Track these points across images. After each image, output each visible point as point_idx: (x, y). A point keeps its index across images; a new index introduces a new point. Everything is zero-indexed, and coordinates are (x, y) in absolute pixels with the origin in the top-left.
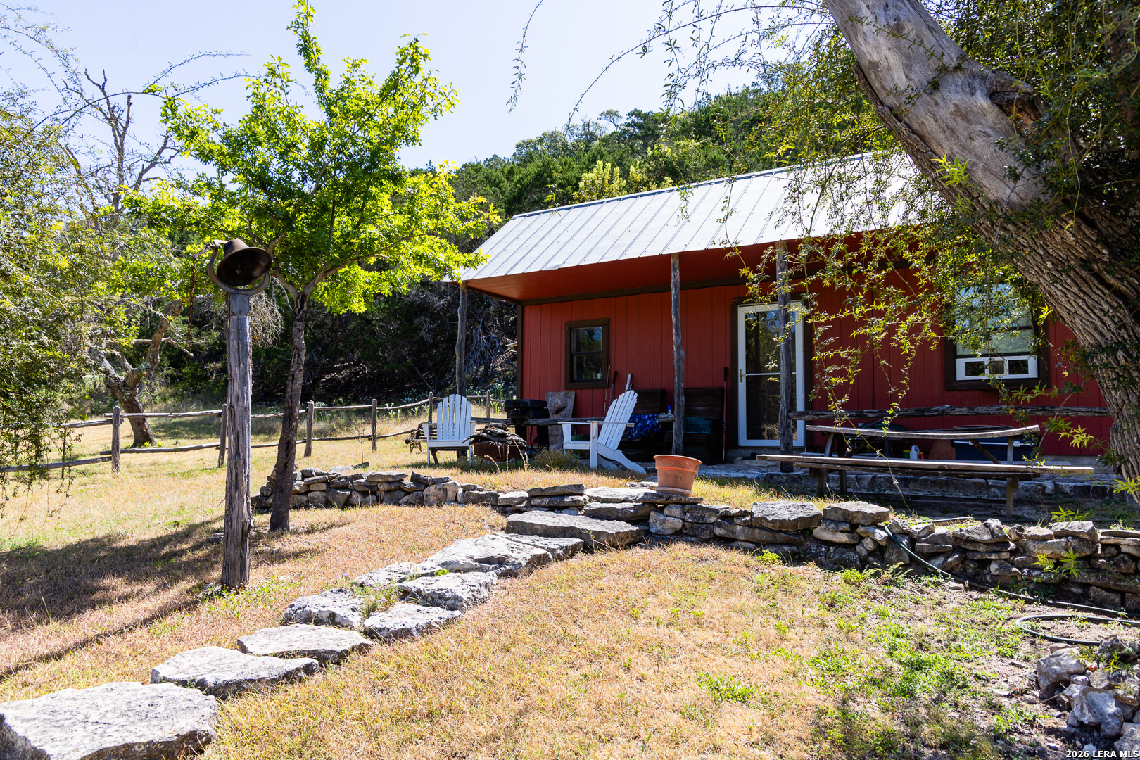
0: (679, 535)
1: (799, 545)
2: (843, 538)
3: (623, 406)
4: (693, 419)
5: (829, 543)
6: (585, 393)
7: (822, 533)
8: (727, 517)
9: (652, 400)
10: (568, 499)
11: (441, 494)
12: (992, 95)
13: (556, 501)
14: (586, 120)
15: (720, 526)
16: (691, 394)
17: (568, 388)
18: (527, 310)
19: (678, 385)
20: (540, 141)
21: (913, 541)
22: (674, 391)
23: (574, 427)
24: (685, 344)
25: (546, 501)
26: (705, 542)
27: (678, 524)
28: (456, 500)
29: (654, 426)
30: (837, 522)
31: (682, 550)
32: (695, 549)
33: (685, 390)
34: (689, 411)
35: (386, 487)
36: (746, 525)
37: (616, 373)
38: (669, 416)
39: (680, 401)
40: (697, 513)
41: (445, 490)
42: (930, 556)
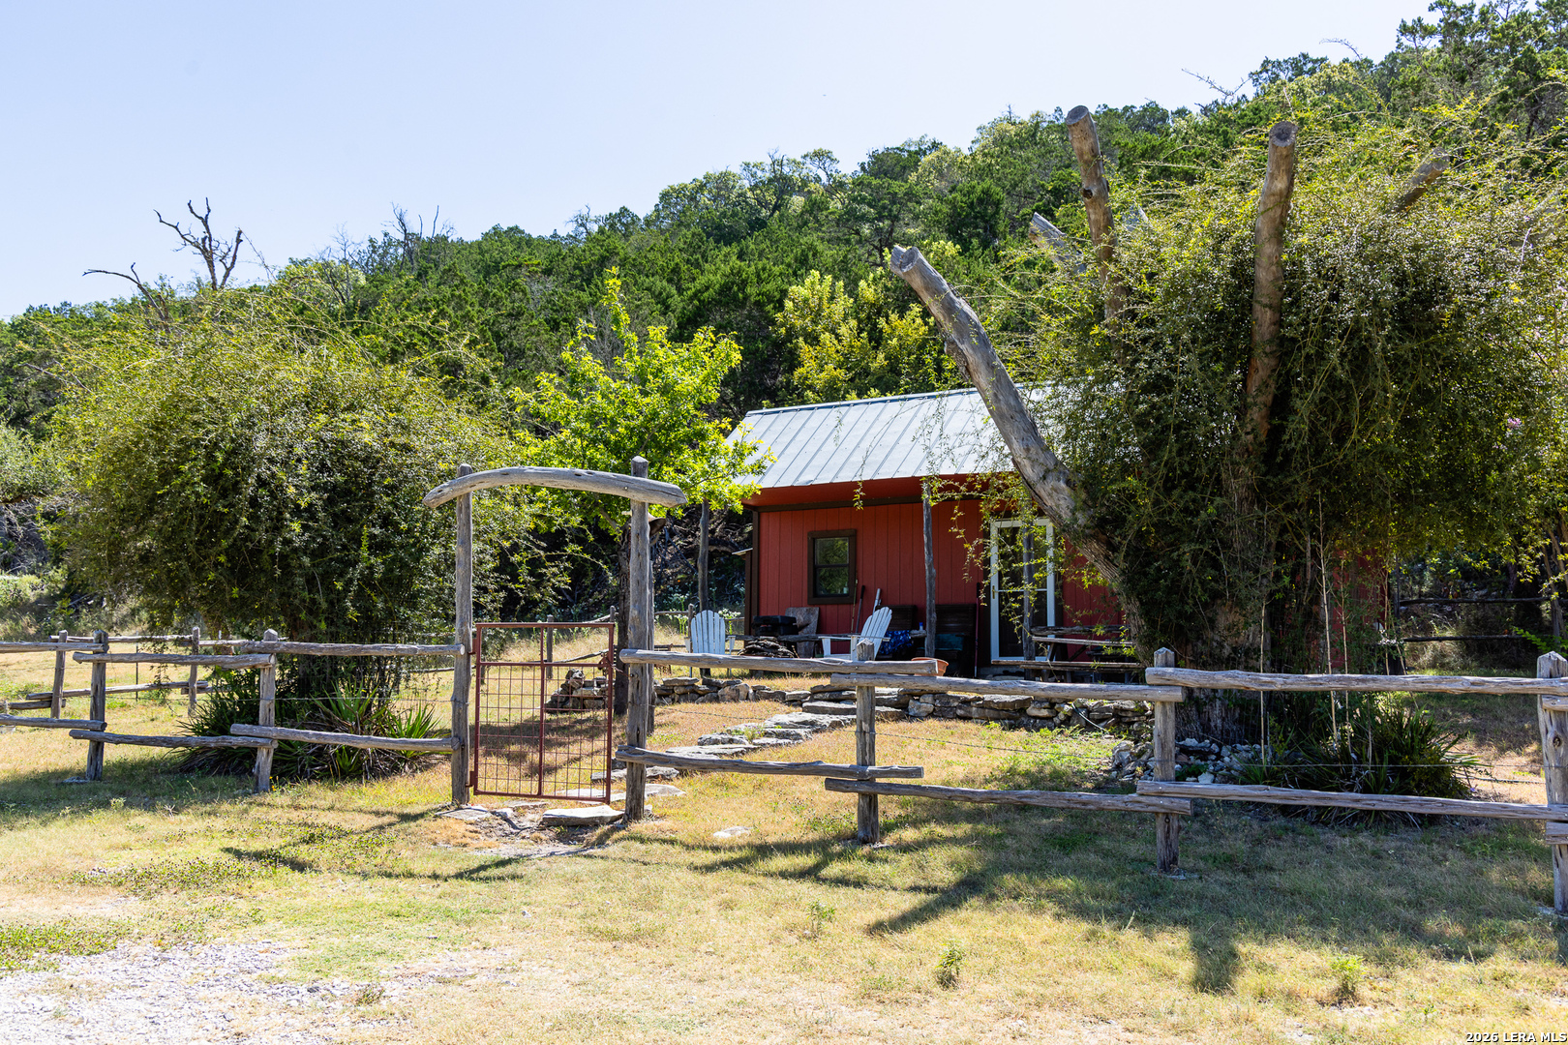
0: (931, 715)
1: (1015, 719)
2: (1045, 713)
3: (879, 622)
4: (945, 636)
5: (1036, 717)
6: (830, 610)
7: (1032, 711)
8: (966, 702)
9: (906, 616)
10: (845, 693)
11: (734, 694)
12: (1068, 482)
13: (835, 696)
14: (777, 156)
15: (960, 708)
16: (942, 611)
17: (811, 604)
18: (764, 517)
19: (930, 602)
20: (701, 187)
21: (1089, 711)
22: (924, 608)
23: (832, 641)
24: (937, 563)
25: (827, 695)
26: (951, 719)
27: (930, 708)
28: (747, 698)
29: (907, 642)
30: (1041, 702)
31: (932, 722)
32: (943, 723)
33: (937, 606)
34: (941, 628)
35: (682, 690)
36: (979, 706)
37: (864, 587)
38: (921, 632)
39: (932, 617)
40: (944, 700)
41: (738, 691)
42: (1099, 721)
